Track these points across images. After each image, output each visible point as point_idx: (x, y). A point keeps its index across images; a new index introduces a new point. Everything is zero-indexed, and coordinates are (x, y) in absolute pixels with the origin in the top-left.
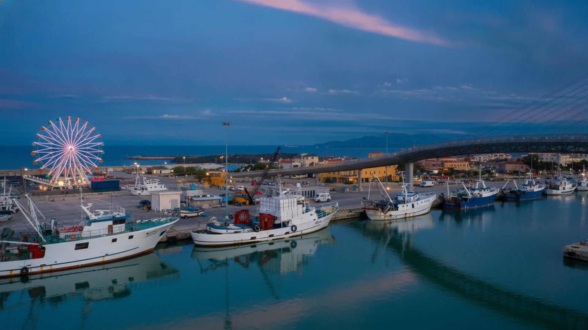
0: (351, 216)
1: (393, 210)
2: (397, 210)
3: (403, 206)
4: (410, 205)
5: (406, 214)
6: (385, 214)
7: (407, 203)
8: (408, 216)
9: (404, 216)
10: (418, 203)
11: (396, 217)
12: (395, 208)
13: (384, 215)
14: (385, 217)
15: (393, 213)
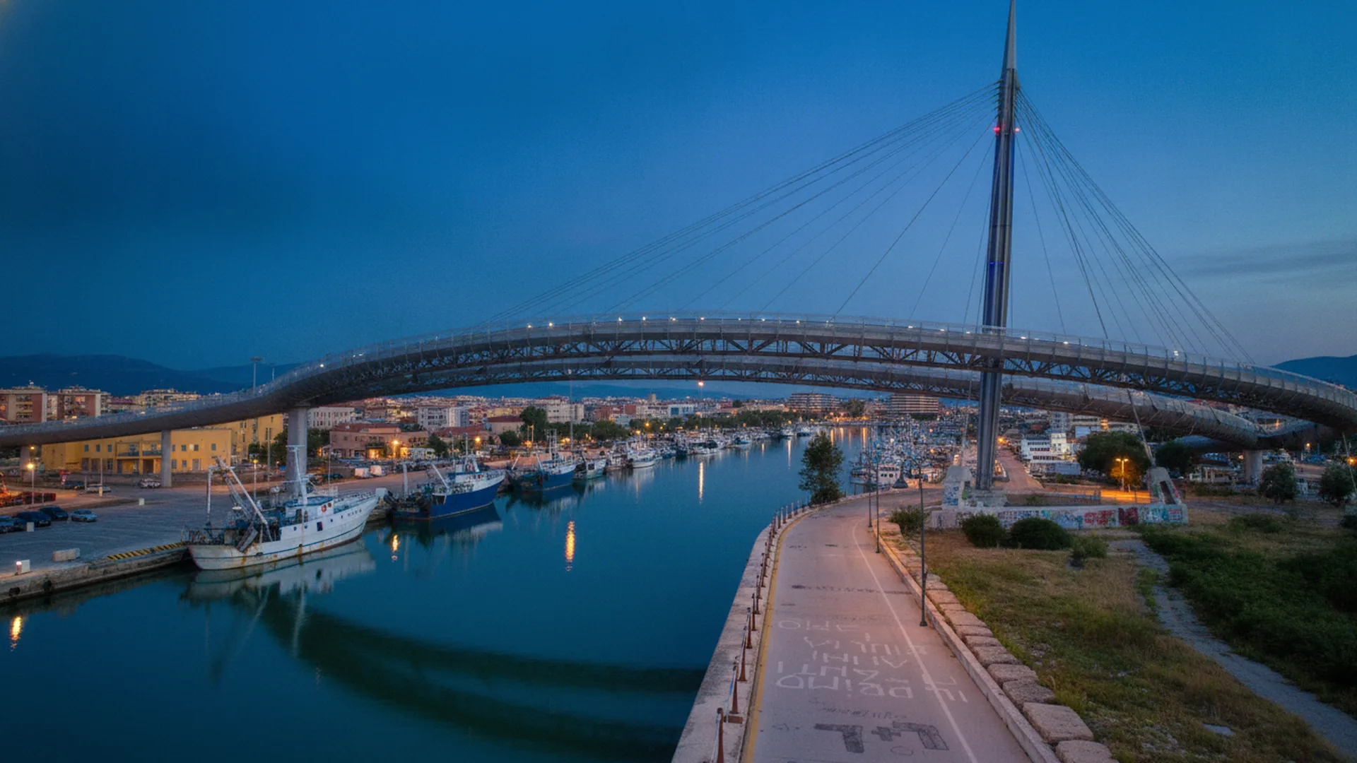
0: (154, 562)
1: (266, 540)
2: (278, 539)
3: (295, 529)
4: (312, 525)
5: (301, 546)
6: (244, 551)
7: (305, 521)
8: (306, 550)
9: (295, 552)
10: (332, 521)
11: (276, 556)
12: (272, 535)
13: (242, 555)
14: (244, 558)
15: (267, 548)
